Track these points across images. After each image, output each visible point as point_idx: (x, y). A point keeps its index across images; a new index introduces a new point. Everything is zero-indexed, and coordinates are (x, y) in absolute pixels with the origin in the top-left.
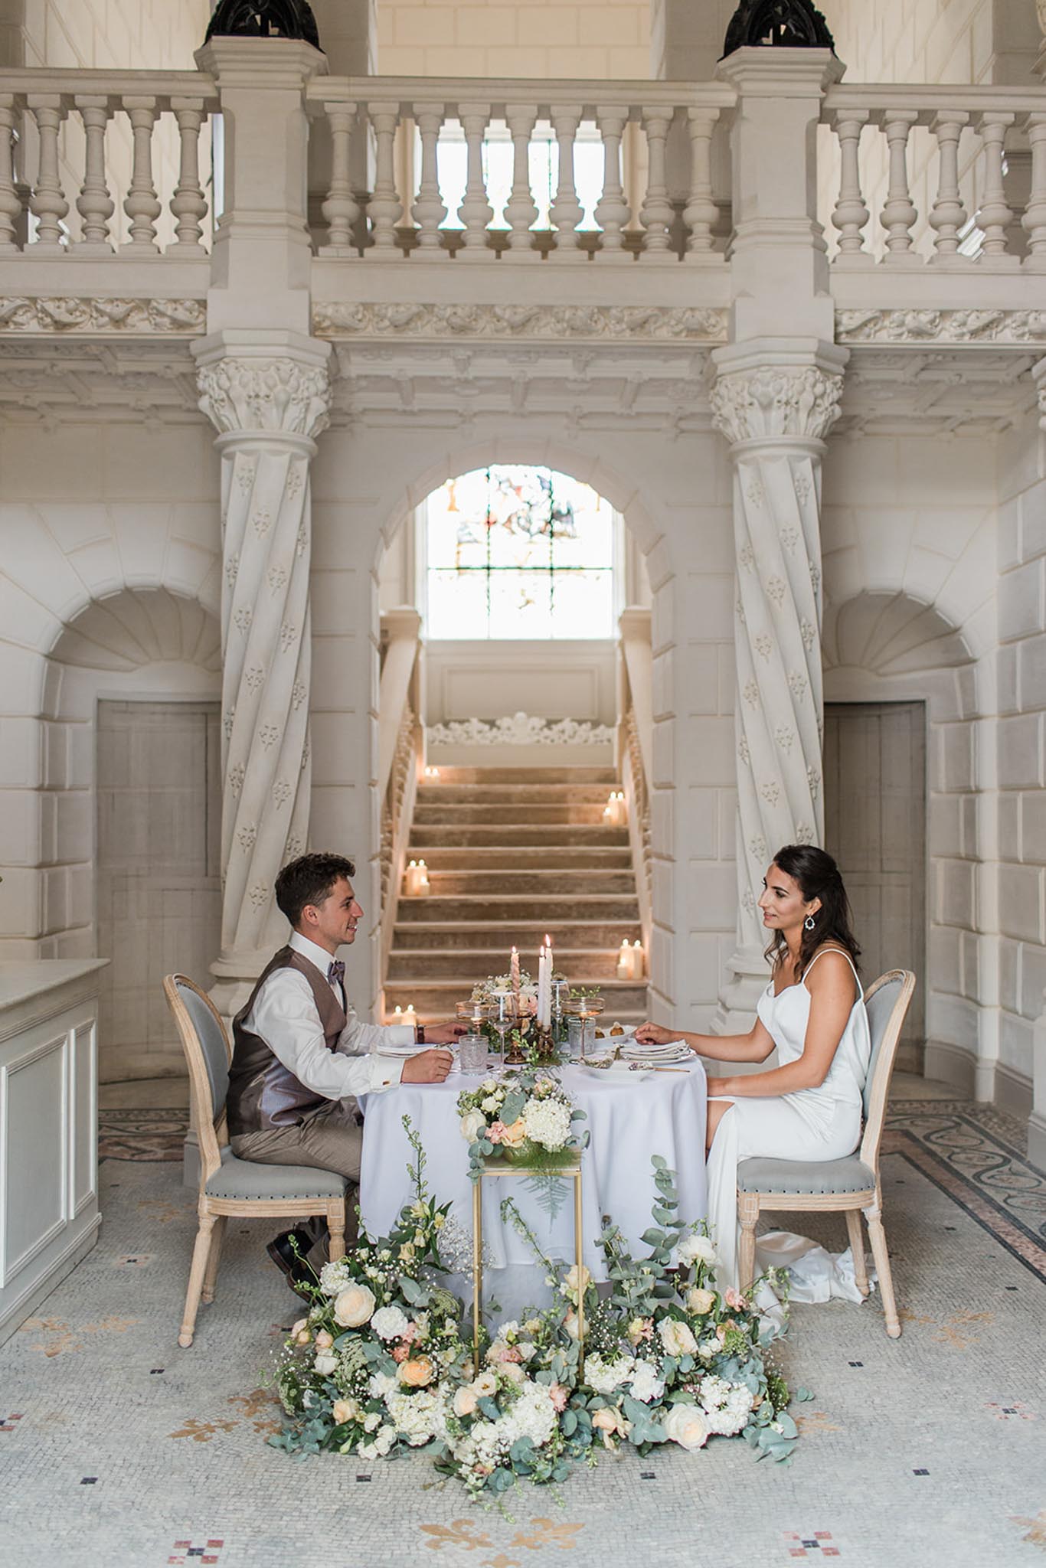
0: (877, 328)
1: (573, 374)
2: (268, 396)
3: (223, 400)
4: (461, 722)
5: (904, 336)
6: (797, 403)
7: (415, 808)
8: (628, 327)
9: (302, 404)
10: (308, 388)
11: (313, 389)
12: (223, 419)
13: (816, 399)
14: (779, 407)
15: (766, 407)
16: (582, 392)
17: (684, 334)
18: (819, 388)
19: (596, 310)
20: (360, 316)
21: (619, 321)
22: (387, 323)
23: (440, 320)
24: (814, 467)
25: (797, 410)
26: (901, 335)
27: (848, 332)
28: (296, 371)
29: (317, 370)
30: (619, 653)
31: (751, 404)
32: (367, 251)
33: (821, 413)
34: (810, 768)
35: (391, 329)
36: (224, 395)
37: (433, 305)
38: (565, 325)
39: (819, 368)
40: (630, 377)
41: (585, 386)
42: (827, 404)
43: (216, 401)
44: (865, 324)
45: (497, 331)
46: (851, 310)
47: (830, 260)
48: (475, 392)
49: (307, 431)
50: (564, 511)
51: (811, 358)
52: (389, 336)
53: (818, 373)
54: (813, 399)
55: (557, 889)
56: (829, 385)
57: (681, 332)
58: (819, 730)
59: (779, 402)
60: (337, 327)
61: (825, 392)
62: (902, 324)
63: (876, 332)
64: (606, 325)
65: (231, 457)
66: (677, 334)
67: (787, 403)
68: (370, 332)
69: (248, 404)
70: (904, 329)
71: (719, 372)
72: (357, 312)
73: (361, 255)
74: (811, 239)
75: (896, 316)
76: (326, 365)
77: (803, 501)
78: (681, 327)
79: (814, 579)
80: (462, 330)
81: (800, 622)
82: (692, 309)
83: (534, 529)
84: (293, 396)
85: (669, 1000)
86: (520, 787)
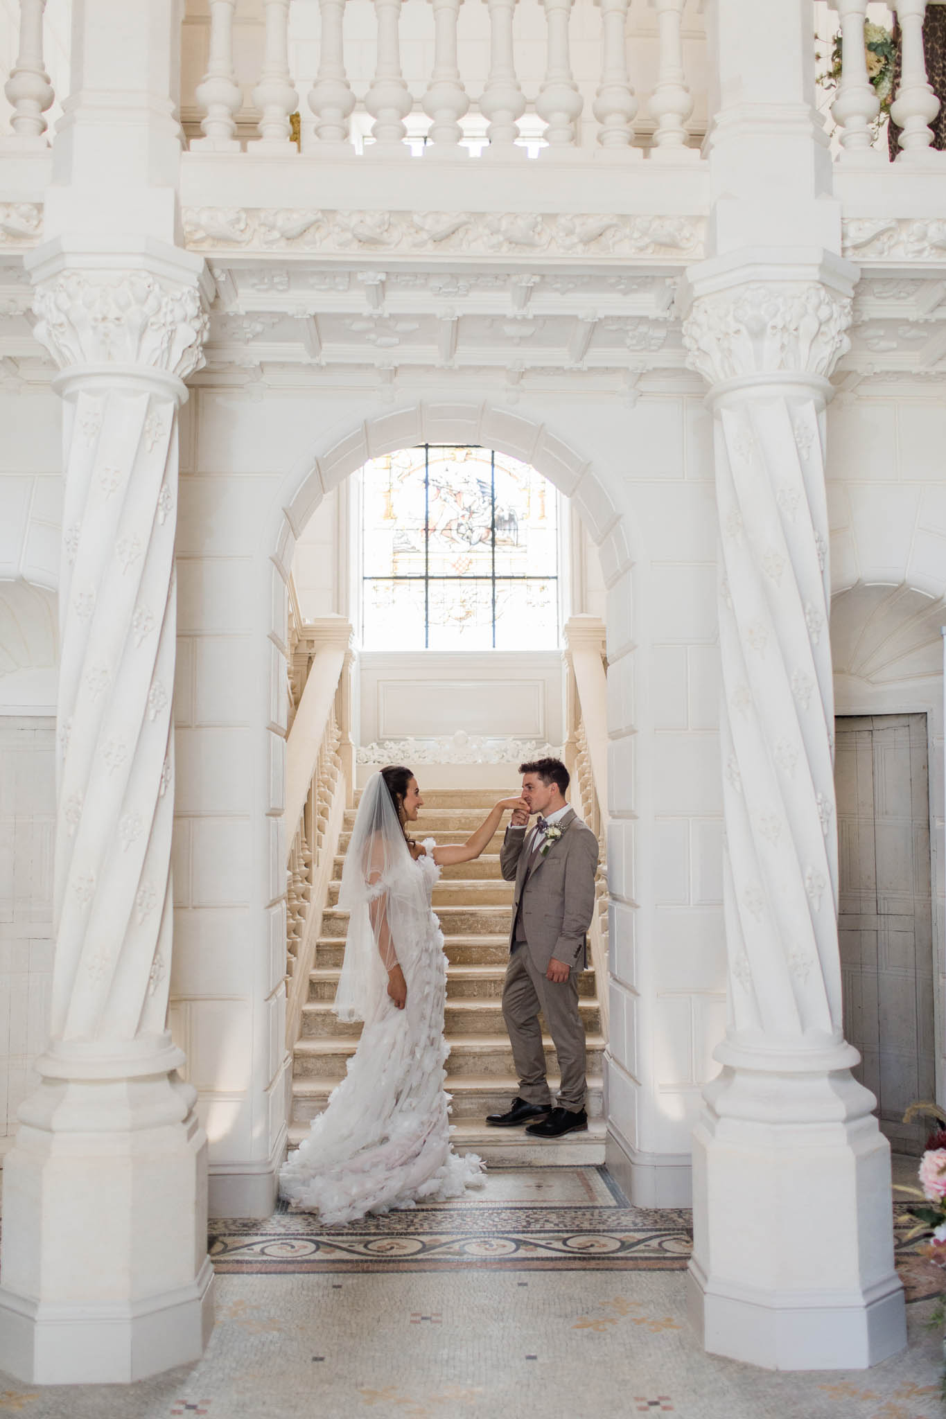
0: (892, 243)
1: (511, 310)
2: (118, 319)
3: (61, 325)
4: (395, 741)
5: (926, 253)
6: (796, 329)
7: (340, 836)
8: (581, 241)
9: (164, 331)
10: (172, 311)
11: (179, 313)
12: (64, 350)
13: (820, 325)
14: (774, 335)
15: (757, 334)
16: (523, 340)
17: (650, 250)
18: (824, 312)
19: (539, 219)
20: (242, 226)
21: (570, 233)
22: (276, 234)
23: (343, 230)
24: (818, 412)
25: (797, 337)
26: (921, 251)
27: (856, 247)
28: (157, 288)
29: (186, 289)
30: (565, 664)
31: (737, 332)
32: (251, 145)
33: (826, 343)
34: (820, 796)
35: (283, 243)
36: (63, 318)
37: (334, 212)
38: (501, 238)
39: (823, 284)
40: (581, 314)
41: (527, 331)
42: (834, 333)
43: (54, 326)
44: (876, 237)
45: (415, 245)
46: (859, 219)
47: (833, 159)
48: (396, 340)
49: (172, 368)
50: (507, 518)
51: (815, 274)
52: (282, 251)
53: (823, 292)
54: (817, 325)
55: (497, 929)
56: (835, 307)
57: (647, 247)
58: (830, 747)
59: (774, 327)
60: (214, 238)
61: (831, 317)
62: (923, 237)
63: (890, 248)
64: (552, 238)
65: (72, 398)
66: (641, 249)
67: (784, 328)
68: (256, 247)
69: (94, 328)
70: (926, 244)
71: (696, 294)
72: (238, 220)
73: (244, 149)
74: (810, 128)
75: (916, 227)
76: (197, 284)
77: (804, 453)
78: (647, 240)
79: (821, 553)
80: (372, 242)
81: (804, 607)
82: (660, 217)
83: (475, 538)
84: (152, 320)
85: (632, 1077)
86: (459, 812)
